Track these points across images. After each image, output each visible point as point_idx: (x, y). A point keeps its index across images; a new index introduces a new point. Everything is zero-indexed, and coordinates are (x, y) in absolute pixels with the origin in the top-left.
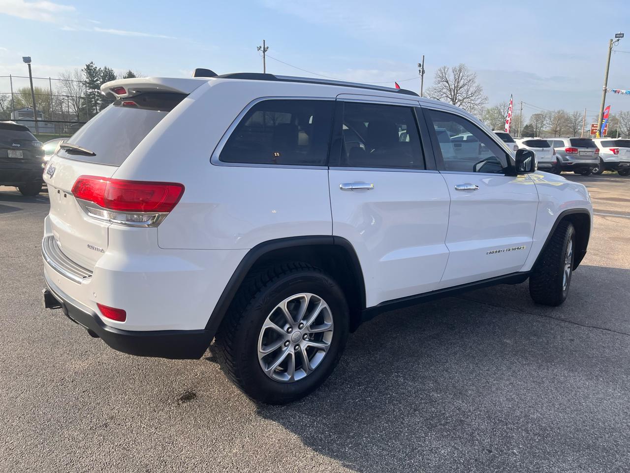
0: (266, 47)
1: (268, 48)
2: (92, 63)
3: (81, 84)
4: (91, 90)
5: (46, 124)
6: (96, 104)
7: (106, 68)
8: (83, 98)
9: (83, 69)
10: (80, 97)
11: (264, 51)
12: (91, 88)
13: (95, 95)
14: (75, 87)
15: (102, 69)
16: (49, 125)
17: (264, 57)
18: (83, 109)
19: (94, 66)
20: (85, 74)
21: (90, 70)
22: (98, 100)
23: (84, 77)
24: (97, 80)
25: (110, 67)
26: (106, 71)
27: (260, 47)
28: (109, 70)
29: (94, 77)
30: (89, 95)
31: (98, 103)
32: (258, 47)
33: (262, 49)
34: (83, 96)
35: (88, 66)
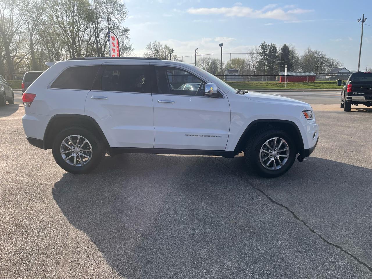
0: (364, 19)
1: (366, 19)
2: (265, 42)
3: (258, 54)
4: (262, 57)
5: (239, 77)
6: (265, 64)
7: (272, 44)
8: (258, 62)
9: (260, 46)
10: (257, 62)
11: (363, 21)
12: (262, 56)
13: (264, 59)
14: (255, 56)
15: (270, 45)
16: (240, 77)
17: (363, 26)
18: (257, 67)
19: (266, 44)
20: (261, 49)
21: (263, 46)
22: (265, 62)
23: (260, 51)
24: (266, 52)
25: (274, 43)
26: (272, 46)
27: (360, 19)
28: (273, 45)
29: (265, 50)
30: (261, 60)
31: (266, 64)
32: (358, 20)
33: (362, 20)
34: (258, 61)
35: (262, 44)
